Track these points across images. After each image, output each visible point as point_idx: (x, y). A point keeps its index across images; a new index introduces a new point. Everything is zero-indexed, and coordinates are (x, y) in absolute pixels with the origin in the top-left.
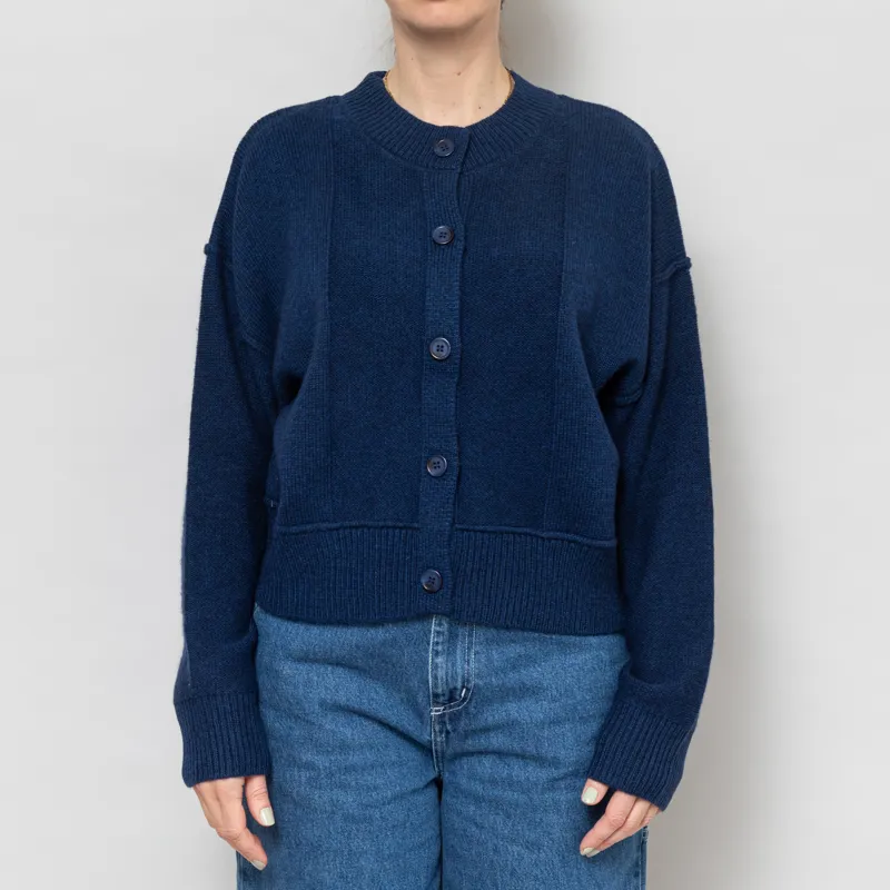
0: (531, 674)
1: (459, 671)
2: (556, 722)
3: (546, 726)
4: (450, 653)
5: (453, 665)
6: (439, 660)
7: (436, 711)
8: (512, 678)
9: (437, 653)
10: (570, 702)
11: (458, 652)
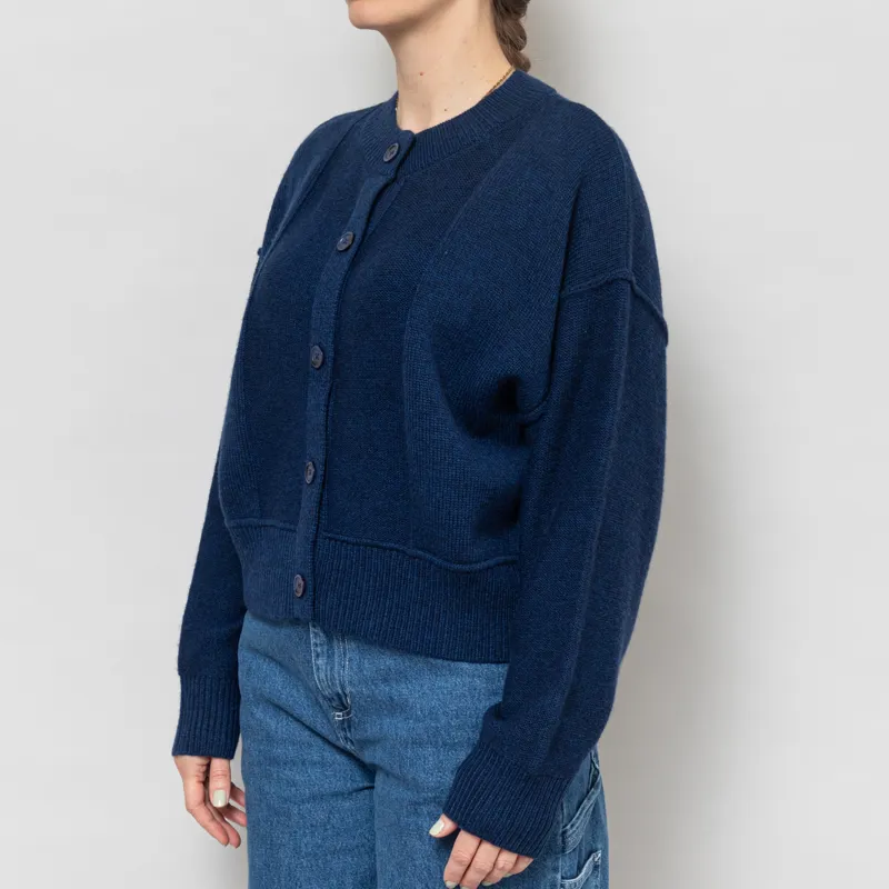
0: (403, 690)
1: (336, 676)
2: (418, 743)
3: (409, 746)
4: (330, 657)
5: (332, 669)
6: (320, 662)
7: (339, 716)
8: (383, 690)
9: (318, 656)
10: (433, 725)
11: (336, 657)
